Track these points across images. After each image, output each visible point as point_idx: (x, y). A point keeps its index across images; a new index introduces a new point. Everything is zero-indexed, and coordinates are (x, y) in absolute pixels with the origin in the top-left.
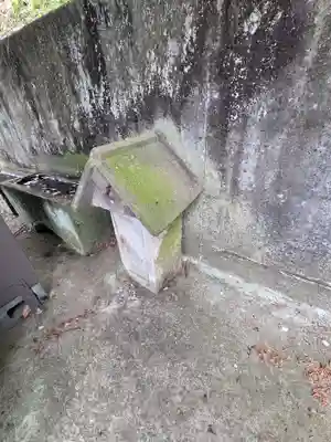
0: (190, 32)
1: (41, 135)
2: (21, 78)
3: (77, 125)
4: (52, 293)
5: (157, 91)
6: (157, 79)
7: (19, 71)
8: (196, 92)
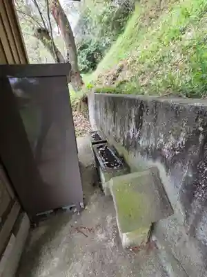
0: (182, 140)
1: (113, 130)
2: (114, 109)
3: (126, 137)
4: (86, 207)
5: (160, 150)
6: (162, 146)
7: (114, 107)
8: (180, 165)
